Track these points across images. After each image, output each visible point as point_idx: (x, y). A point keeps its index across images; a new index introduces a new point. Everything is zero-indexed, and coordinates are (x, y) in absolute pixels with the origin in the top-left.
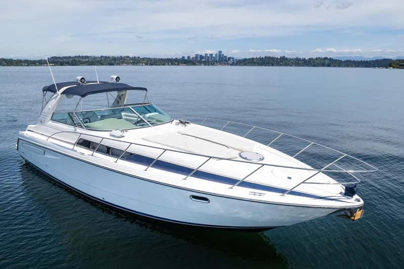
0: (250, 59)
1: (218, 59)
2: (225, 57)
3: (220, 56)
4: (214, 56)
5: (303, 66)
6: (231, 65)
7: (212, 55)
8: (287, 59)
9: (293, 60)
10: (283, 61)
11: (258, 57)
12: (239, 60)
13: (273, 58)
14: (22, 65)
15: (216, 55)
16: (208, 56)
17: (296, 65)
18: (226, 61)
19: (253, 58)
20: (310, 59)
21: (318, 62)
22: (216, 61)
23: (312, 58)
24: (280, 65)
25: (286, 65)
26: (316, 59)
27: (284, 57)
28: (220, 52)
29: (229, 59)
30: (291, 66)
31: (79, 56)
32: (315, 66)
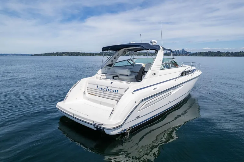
0: (199, 53)
1: (182, 53)
2: (186, 52)
3: (183, 51)
4: (180, 51)
5: (231, 56)
6: (189, 56)
7: (179, 50)
8: (221, 52)
9: (225, 53)
10: (219, 54)
12: (193, 53)
13: (212, 52)
14: (88, 55)
15: (181, 51)
16: (177, 51)
17: (227, 56)
18: (186, 54)
19: (201, 52)
21: (241, 54)
22: (181, 54)
23: (237, 52)
24: (217, 56)
25: (220, 56)
26: (240, 52)
27: (219, 52)
28: (183, 49)
29: (188, 53)
30: (224, 56)
32: (239, 56)
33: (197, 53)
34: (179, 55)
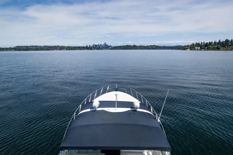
0: (119, 46)
2: (108, 45)
3: (105, 45)
4: (102, 45)
5: (144, 49)
6: (110, 49)
7: (101, 44)
8: (136, 46)
9: (139, 46)
10: (135, 47)
11: (123, 45)
12: (114, 47)
13: (130, 46)
15: (103, 44)
16: (99, 45)
17: (140, 49)
18: (108, 47)
19: (120, 46)
20: (147, 46)
21: (151, 47)
22: (103, 48)
24: (133, 49)
25: (136, 49)
26: (150, 46)
28: (105, 43)
29: (110, 46)
30: (138, 49)
31: (33, 46)
32: (149, 49)
33: (117, 46)
34: (101, 49)
